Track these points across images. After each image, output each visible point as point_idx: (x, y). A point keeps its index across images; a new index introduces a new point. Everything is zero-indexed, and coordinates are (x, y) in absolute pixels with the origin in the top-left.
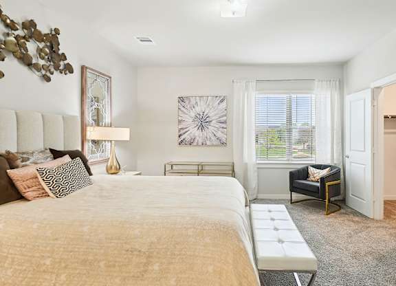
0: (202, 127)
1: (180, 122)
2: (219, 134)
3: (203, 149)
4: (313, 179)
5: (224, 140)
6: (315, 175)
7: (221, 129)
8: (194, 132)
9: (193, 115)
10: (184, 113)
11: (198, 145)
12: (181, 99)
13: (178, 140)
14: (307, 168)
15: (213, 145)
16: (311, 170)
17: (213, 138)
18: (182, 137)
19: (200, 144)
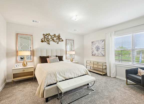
0: (97, 50)
1: (92, 49)
2: (102, 52)
3: (98, 57)
4: (140, 75)
5: (104, 54)
6: (141, 73)
7: (103, 51)
8: (95, 52)
9: (95, 47)
10: (93, 46)
11: (96, 56)
12: (92, 42)
13: (91, 54)
14: (137, 69)
15: (100, 56)
16: (140, 70)
17: (101, 54)
18: (93, 53)
19: (97, 55)
